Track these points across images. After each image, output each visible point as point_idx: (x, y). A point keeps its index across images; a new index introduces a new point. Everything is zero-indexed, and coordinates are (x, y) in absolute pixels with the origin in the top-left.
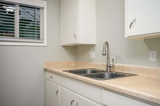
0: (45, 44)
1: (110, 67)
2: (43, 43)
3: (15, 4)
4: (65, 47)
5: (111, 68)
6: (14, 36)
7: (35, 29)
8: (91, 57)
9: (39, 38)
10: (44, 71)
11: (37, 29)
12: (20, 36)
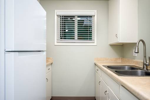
0: (95, 44)
1: (146, 65)
2: (94, 43)
3: (75, 16)
4: (112, 45)
5: (148, 67)
6: (74, 39)
7: (88, 33)
8: (134, 55)
9: (91, 39)
10: (94, 65)
11: (89, 33)
12: (78, 39)
